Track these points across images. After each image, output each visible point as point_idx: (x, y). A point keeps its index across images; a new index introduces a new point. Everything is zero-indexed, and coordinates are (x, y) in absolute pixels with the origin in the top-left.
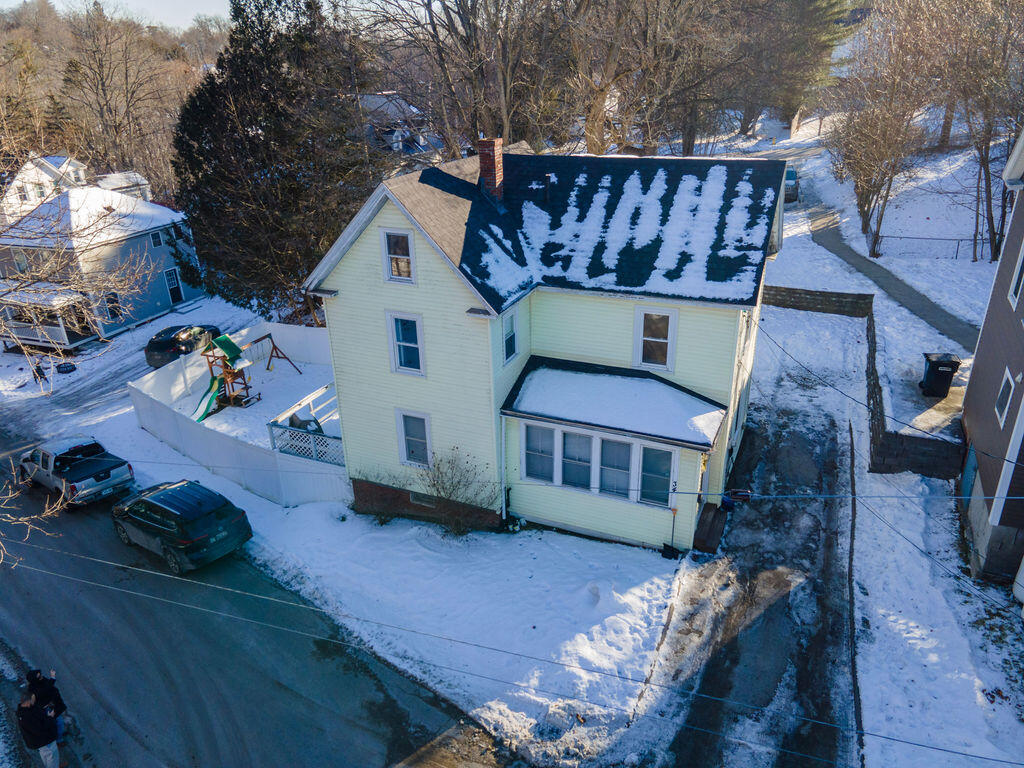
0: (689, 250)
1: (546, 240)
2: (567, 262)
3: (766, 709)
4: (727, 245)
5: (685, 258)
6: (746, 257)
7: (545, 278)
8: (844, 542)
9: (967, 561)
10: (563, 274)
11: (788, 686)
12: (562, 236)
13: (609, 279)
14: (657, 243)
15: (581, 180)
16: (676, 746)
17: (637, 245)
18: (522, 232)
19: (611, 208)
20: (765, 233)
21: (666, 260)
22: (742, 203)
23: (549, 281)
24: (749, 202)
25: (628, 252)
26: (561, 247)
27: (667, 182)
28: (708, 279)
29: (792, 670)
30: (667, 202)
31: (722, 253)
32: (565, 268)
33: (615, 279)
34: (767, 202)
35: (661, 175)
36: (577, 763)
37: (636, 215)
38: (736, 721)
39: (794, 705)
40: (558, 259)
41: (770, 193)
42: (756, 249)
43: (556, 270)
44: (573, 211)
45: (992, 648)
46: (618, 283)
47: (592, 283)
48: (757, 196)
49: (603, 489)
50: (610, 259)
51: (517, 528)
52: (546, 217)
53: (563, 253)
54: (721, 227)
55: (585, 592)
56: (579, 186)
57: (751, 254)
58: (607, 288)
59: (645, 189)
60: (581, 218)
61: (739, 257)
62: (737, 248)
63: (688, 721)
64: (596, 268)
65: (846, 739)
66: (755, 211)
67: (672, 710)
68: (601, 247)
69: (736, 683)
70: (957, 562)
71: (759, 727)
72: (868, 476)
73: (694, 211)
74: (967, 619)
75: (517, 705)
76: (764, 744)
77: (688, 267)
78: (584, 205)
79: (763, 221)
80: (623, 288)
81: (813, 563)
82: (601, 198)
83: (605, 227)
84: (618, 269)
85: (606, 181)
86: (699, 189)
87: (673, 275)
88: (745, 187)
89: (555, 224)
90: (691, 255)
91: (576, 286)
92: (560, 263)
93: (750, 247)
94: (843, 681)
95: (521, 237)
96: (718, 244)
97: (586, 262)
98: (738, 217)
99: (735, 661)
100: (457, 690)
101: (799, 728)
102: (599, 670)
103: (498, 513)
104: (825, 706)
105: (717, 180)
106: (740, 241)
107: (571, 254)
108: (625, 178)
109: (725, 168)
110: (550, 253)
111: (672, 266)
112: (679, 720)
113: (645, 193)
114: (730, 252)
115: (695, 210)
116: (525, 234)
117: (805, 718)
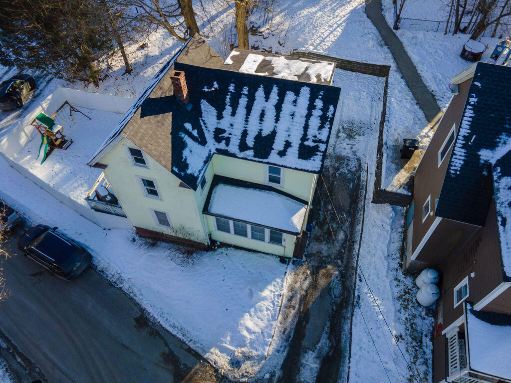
0: (290, 140)
1: (215, 127)
2: (228, 140)
3: (317, 346)
4: (309, 139)
5: (288, 144)
6: (317, 147)
7: (217, 150)
8: (356, 247)
9: (402, 260)
10: (227, 148)
11: (326, 333)
12: (224, 124)
13: (250, 153)
14: (274, 133)
15: (232, 88)
16: (283, 367)
17: (264, 134)
18: (202, 120)
19: (249, 108)
20: (327, 134)
21: (278, 145)
22: (317, 113)
23: (220, 152)
24: (320, 113)
25: (259, 137)
26: (224, 131)
27: (279, 95)
28: (299, 158)
29: (328, 324)
30: (278, 107)
31: (306, 143)
32: (227, 144)
33: (253, 154)
34: (330, 114)
35: (275, 89)
36: (246, 379)
37: (262, 115)
38: (306, 352)
39: (328, 341)
40: (223, 138)
41: (331, 108)
42: (323, 142)
43: (222, 146)
44: (228, 109)
45: (403, 311)
46: (255, 156)
47: (241, 155)
48: (325, 109)
50: (250, 141)
51: (216, 248)
52: (214, 111)
53: (226, 135)
54: (306, 127)
55: (247, 290)
56: (231, 92)
57: (320, 145)
58: (249, 158)
59: (267, 98)
60: (233, 114)
61: (315, 146)
62: (314, 141)
63: (288, 354)
64: (243, 147)
65: (345, 357)
66: (324, 119)
67: (282, 349)
68: (245, 134)
69: (307, 334)
70: (398, 260)
71: (314, 355)
72: (371, 205)
73: (293, 115)
74: (397, 295)
75: (223, 350)
76: (315, 363)
77: (289, 150)
78: (235, 105)
79: (327, 126)
80: (257, 159)
81: (342, 262)
82: (243, 101)
83: (247, 121)
84: (255, 148)
85: (245, 90)
86: (295, 101)
87: (282, 154)
88: (319, 103)
89: (220, 117)
90: (291, 143)
91: (233, 155)
92: (224, 142)
93: (320, 141)
94: (347, 327)
95: (202, 123)
96: (304, 138)
97: (238, 142)
98: (315, 122)
99: (307, 322)
100: (198, 345)
101: (328, 353)
102: (254, 333)
104: (339, 341)
105: (305, 92)
106: (315, 137)
107: (230, 136)
108: (256, 90)
109: (308, 89)
110: (219, 134)
111: (282, 149)
112: (285, 354)
113: (267, 101)
114: (310, 143)
116: (203, 121)
117: (331, 348)
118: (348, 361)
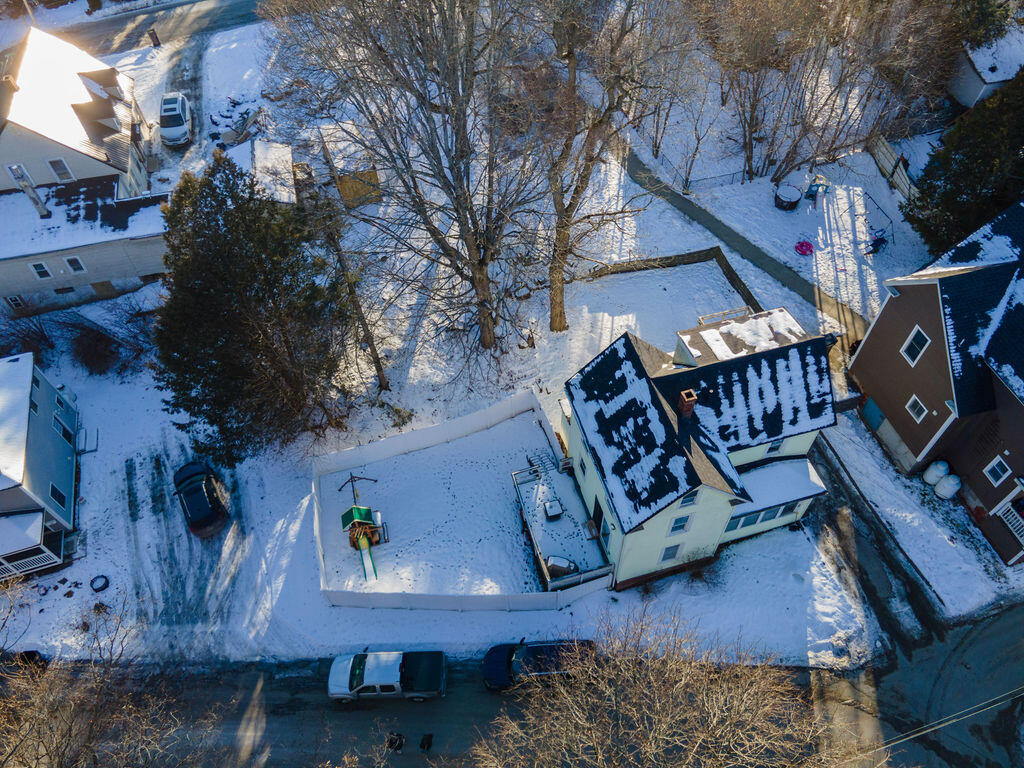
0: (797, 405)
1: (718, 426)
2: (736, 434)
3: (893, 590)
4: (813, 396)
5: (796, 411)
6: (824, 400)
7: (728, 449)
10: (738, 443)
11: (890, 573)
12: (726, 419)
13: (763, 436)
14: (779, 406)
15: (721, 380)
16: (883, 628)
17: (769, 411)
18: (701, 425)
19: (745, 393)
20: (829, 384)
21: (787, 415)
22: (812, 369)
23: (731, 450)
24: (815, 368)
25: (766, 417)
26: (728, 427)
27: (770, 367)
28: (811, 419)
29: (884, 564)
30: (774, 379)
31: (812, 402)
32: (737, 438)
33: (766, 435)
34: (824, 365)
35: (764, 363)
36: (864, 659)
37: (761, 393)
38: (889, 602)
39: (897, 581)
40: (730, 434)
41: (823, 359)
42: (827, 394)
43: (733, 442)
44: (725, 403)
47: (755, 442)
48: (818, 363)
50: (759, 424)
52: (711, 411)
53: (731, 430)
54: (807, 387)
56: (722, 384)
57: (826, 397)
58: (764, 441)
59: (760, 375)
60: (732, 405)
61: (821, 401)
62: (819, 397)
63: (876, 614)
64: (754, 433)
65: (922, 585)
66: (820, 372)
67: (868, 612)
68: (751, 419)
69: (875, 584)
71: (898, 599)
76: (904, 606)
77: (799, 415)
78: (730, 396)
79: (826, 377)
80: (772, 439)
82: (737, 388)
83: (748, 406)
84: (766, 429)
85: (735, 376)
86: (787, 367)
87: (794, 422)
88: (810, 359)
89: (719, 414)
90: (798, 408)
91: (748, 446)
92: (732, 437)
93: (825, 394)
94: (901, 556)
95: (703, 429)
96: (809, 397)
97: (747, 431)
98: (813, 378)
99: (867, 574)
101: (906, 590)
102: (834, 613)
104: (906, 574)
105: (794, 354)
106: (819, 392)
107: (736, 429)
108: (746, 372)
109: (796, 350)
110: (724, 432)
111: (792, 417)
112: (874, 616)
113: (760, 378)
114: (816, 400)
115: (790, 380)
116: (703, 426)
117: (904, 584)
118: (927, 587)
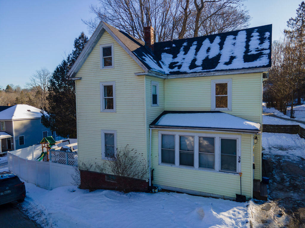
1: (171, 62)
2: (180, 66)
4: (252, 51)
5: (233, 58)
6: (261, 53)
7: (170, 72)
10: (179, 70)
12: (177, 60)
13: (199, 69)
14: (219, 56)
15: (185, 44)
17: (210, 57)
18: (161, 61)
19: (198, 49)
20: (269, 44)
21: (225, 58)
22: (255, 38)
24: (258, 37)
25: (206, 60)
27: (221, 39)
28: (244, 62)
30: (221, 44)
31: (249, 54)
32: (179, 68)
33: (202, 68)
34: (267, 36)
35: (218, 37)
37: (209, 49)
40: (176, 66)
41: (267, 33)
42: (266, 49)
43: (176, 69)
44: (182, 52)
47: (192, 71)
48: (262, 35)
49: (201, 165)
50: (199, 62)
52: (171, 56)
53: (178, 64)
54: (247, 46)
56: (184, 46)
57: (264, 51)
58: (198, 71)
60: (185, 54)
61: (256, 54)
62: (257, 51)
64: (193, 66)
66: (262, 39)
68: (194, 60)
77: (235, 60)
78: (186, 50)
79: (267, 41)
80: (205, 70)
82: (193, 47)
83: (196, 54)
84: (202, 65)
85: (195, 43)
86: (235, 38)
87: (228, 63)
88: (255, 34)
89: (175, 57)
90: (235, 56)
91: (185, 73)
93: (263, 49)
95: (161, 63)
96: (247, 51)
97: (188, 65)
98: (254, 42)
103: (147, 181)
105: (242, 33)
106: (258, 48)
107: (182, 64)
108: (203, 41)
109: (245, 31)
110: (172, 65)
111: (227, 60)
113: (211, 43)
114: (253, 53)
115: (235, 44)
